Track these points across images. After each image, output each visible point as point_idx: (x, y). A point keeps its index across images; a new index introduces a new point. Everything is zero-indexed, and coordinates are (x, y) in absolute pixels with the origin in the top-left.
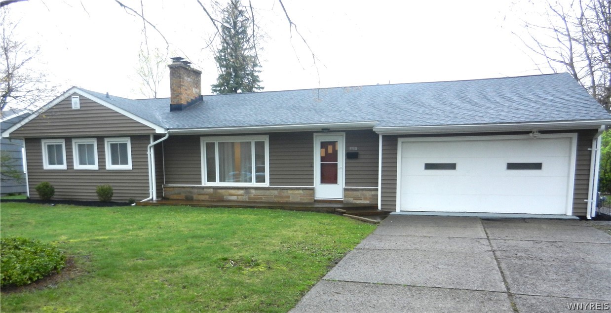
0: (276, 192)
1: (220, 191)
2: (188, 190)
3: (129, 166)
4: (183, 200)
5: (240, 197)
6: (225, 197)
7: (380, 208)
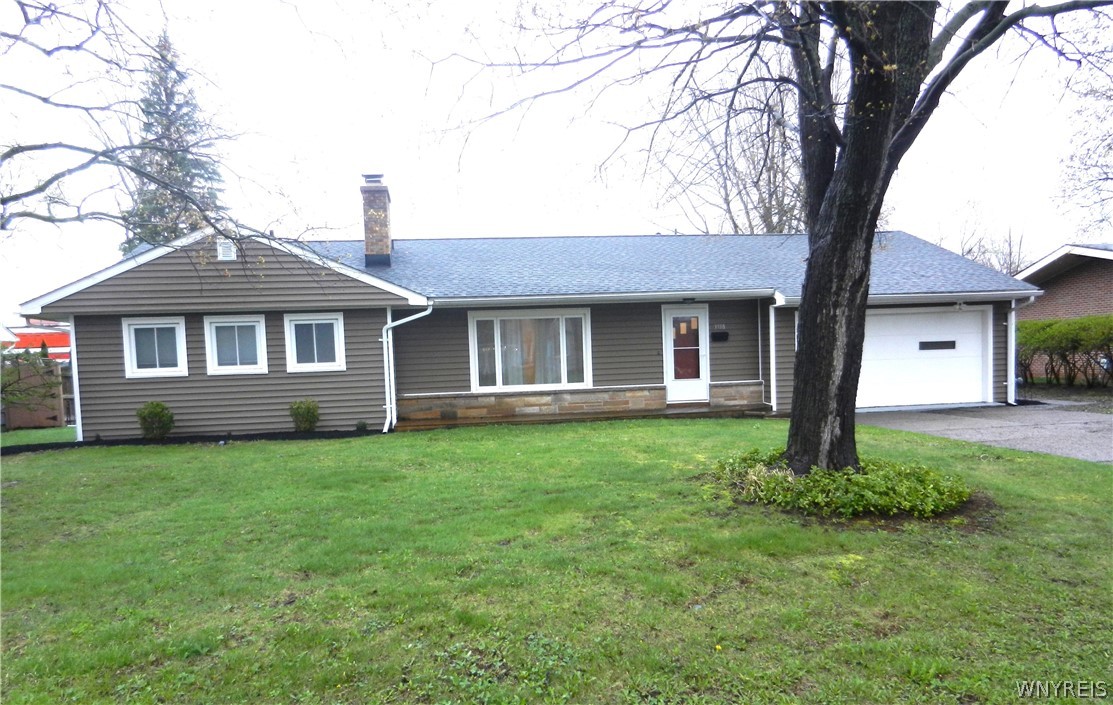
0: (606, 396)
1: (508, 400)
2: (448, 401)
3: (340, 364)
4: (436, 419)
5: (544, 408)
6: (517, 409)
7: (774, 409)
